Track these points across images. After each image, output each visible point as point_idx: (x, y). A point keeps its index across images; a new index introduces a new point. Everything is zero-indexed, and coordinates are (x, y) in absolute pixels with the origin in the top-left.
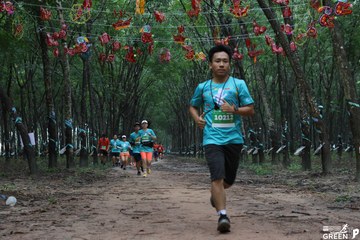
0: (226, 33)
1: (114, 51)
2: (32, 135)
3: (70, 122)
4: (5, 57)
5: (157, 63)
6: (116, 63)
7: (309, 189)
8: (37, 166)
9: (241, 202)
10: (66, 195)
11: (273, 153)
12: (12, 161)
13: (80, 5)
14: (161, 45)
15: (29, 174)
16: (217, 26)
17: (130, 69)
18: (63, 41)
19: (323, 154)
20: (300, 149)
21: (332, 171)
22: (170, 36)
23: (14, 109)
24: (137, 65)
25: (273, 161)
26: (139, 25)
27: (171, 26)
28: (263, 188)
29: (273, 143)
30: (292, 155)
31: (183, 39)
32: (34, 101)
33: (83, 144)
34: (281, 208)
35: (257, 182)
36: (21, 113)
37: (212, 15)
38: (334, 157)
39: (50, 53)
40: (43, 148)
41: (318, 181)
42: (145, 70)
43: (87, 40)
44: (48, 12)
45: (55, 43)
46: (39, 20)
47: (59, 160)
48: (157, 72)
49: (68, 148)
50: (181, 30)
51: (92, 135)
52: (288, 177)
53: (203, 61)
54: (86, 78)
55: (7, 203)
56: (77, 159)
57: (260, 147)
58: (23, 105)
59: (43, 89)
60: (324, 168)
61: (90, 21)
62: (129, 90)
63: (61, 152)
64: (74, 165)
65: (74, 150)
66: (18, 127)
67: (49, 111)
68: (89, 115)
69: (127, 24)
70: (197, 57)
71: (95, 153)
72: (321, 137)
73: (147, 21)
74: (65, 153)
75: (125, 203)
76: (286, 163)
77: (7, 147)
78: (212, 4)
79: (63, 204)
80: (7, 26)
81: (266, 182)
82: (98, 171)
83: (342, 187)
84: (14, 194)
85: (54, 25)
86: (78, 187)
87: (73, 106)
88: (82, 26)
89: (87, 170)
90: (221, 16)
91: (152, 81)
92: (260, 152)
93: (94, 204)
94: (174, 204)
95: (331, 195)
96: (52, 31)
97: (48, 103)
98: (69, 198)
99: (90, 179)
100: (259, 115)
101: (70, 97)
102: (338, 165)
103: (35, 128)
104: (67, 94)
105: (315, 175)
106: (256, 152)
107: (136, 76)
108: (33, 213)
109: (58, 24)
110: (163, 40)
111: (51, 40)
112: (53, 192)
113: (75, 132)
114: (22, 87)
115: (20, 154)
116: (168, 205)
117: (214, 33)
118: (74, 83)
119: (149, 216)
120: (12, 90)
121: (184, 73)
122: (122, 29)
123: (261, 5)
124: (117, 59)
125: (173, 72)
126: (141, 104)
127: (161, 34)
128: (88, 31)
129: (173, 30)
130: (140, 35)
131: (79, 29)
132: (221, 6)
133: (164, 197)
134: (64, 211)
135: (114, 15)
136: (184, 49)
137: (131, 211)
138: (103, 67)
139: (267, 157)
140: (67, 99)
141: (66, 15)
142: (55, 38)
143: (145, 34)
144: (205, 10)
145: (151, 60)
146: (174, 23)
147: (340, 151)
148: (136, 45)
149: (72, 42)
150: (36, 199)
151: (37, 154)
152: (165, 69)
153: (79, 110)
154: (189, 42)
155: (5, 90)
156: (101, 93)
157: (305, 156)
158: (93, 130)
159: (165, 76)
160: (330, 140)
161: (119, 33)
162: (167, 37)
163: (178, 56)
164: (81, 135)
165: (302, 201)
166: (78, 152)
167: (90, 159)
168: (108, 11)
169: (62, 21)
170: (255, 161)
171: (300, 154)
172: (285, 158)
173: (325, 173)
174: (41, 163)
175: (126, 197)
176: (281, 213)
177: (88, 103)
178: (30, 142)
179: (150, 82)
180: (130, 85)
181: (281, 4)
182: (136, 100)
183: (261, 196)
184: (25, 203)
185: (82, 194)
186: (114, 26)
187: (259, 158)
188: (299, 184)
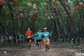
0: (55, 12)
1: (29, 17)
2: (10, 37)
3: (19, 34)
4: (4, 19)
5: (39, 20)
6: (30, 20)
7: (75, 48)
8: (11, 44)
9: (59, 52)
10: (18, 51)
11: (67, 40)
12: (6, 43)
13: (21, 6)
14: (40, 15)
15: (10, 46)
16: (53, 11)
17: (33, 21)
18: (17, 15)
19: (78, 40)
20: (73, 39)
21: (81, 44)
22: (42, 13)
23: (6, 31)
24: (34, 20)
25: (67, 42)
26: (35, 11)
27: (42, 11)
28: (64, 48)
29: (67, 38)
30: (71, 40)
31: (45, 14)
32: (11, 29)
33: (22, 39)
34: (69, 53)
35: (63, 47)
36: (8, 32)
37: (51, 8)
38: (81, 41)
39: (14, 18)
40: (13, 40)
41: (77, 46)
42: (36, 21)
43: (22, 15)
44: (13, 8)
45: (15, 15)
46: (11, 10)
47: (16, 43)
48: (39, 22)
49: (19, 40)
50: (44, 12)
51: (24, 37)
52: (70, 46)
53: (50, 19)
54: (22, 23)
55: (4, 53)
56: (21, 42)
57: (63, 39)
58: (8, 30)
59: (12, 26)
60: (78, 43)
61: (23, 10)
62: (33, 26)
63: (17, 41)
64: (20, 44)
65: (20, 40)
66: (7, 35)
67: (14, 31)
68: (23, 32)
69: (32, 10)
70: (48, 18)
71: (25, 41)
72: (78, 36)
73: (36, 10)
74: (18, 41)
75: (32, 52)
76: (70, 42)
77: (4, 40)
78: (52, 6)
79: (17, 53)
80: (4, 12)
81: (65, 47)
82: (25, 45)
83: (83, 48)
84: (6, 51)
85: (15, 11)
86: (21, 49)
87: (19, 30)
88: (21, 11)
89: (23, 45)
90: (54, 8)
91: (38, 24)
92: (63, 40)
93: (25, 53)
94: (43, 52)
95: (80, 50)
96: (15, 13)
97: (14, 29)
98: (19, 51)
99: (24, 47)
100: (63, 31)
101: (19, 28)
102: (82, 43)
103: (11, 35)
104: (18, 27)
105: (77, 45)
106: (62, 40)
107: (34, 23)
108: (10, 55)
109: (16, 11)
110: (40, 14)
111: (14, 15)
112: (15, 50)
113: (20, 36)
114: (8, 26)
115: (7, 41)
116: (42, 53)
117: (52, 12)
118: (20, 24)
119: (37, 55)
120: (5, 27)
121: (45, 22)
122: (31, 12)
123: (63, 6)
124: (30, 19)
125: (43, 22)
126: (36, 29)
127: (40, 13)
128: (23, 12)
129: (43, 12)
130: (35, 13)
131: (21, 12)
132: (54, 6)
133: (41, 51)
134: (17, 54)
135: (29, 9)
136: (45, 16)
137: (33, 54)
138: (26, 21)
139: (65, 41)
140: (18, 28)
141: (18, 9)
142: (15, 14)
143: (36, 13)
144: (50, 7)
145: (38, 19)
146: (43, 10)
147: (82, 39)
148: (34, 15)
149: (19, 15)
150: (11, 52)
151: (11, 41)
152: (41, 21)
153: (21, 31)
154: (46, 14)
155: (4, 27)
156: (26, 27)
157: (74, 41)
158: (24, 35)
159: (41, 23)
160: (80, 37)
161: (30, 13)
162: (41, 14)
163: (44, 18)
164: (22, 37)
165: (74, 51)
166: (21, 41)
167: (24, 42)
168: (27, 8)
169: (17, 10)
170: (62, 42)
171: (73, 40)
172: (69, 41)
173: (79, 44)
174: (12, 43)
175: (32, 51)
176: (69, 54)
177: (23, 29)
178: (9, 38)
179: (37, 24)
180: (33, 25)
181: (67, 5)
182: (34, 28)
183: (64, 50)
184: (8, 53)
185: (22, 50)
186: (29, 11)
187: (63, 41)
188: (73, 47)
